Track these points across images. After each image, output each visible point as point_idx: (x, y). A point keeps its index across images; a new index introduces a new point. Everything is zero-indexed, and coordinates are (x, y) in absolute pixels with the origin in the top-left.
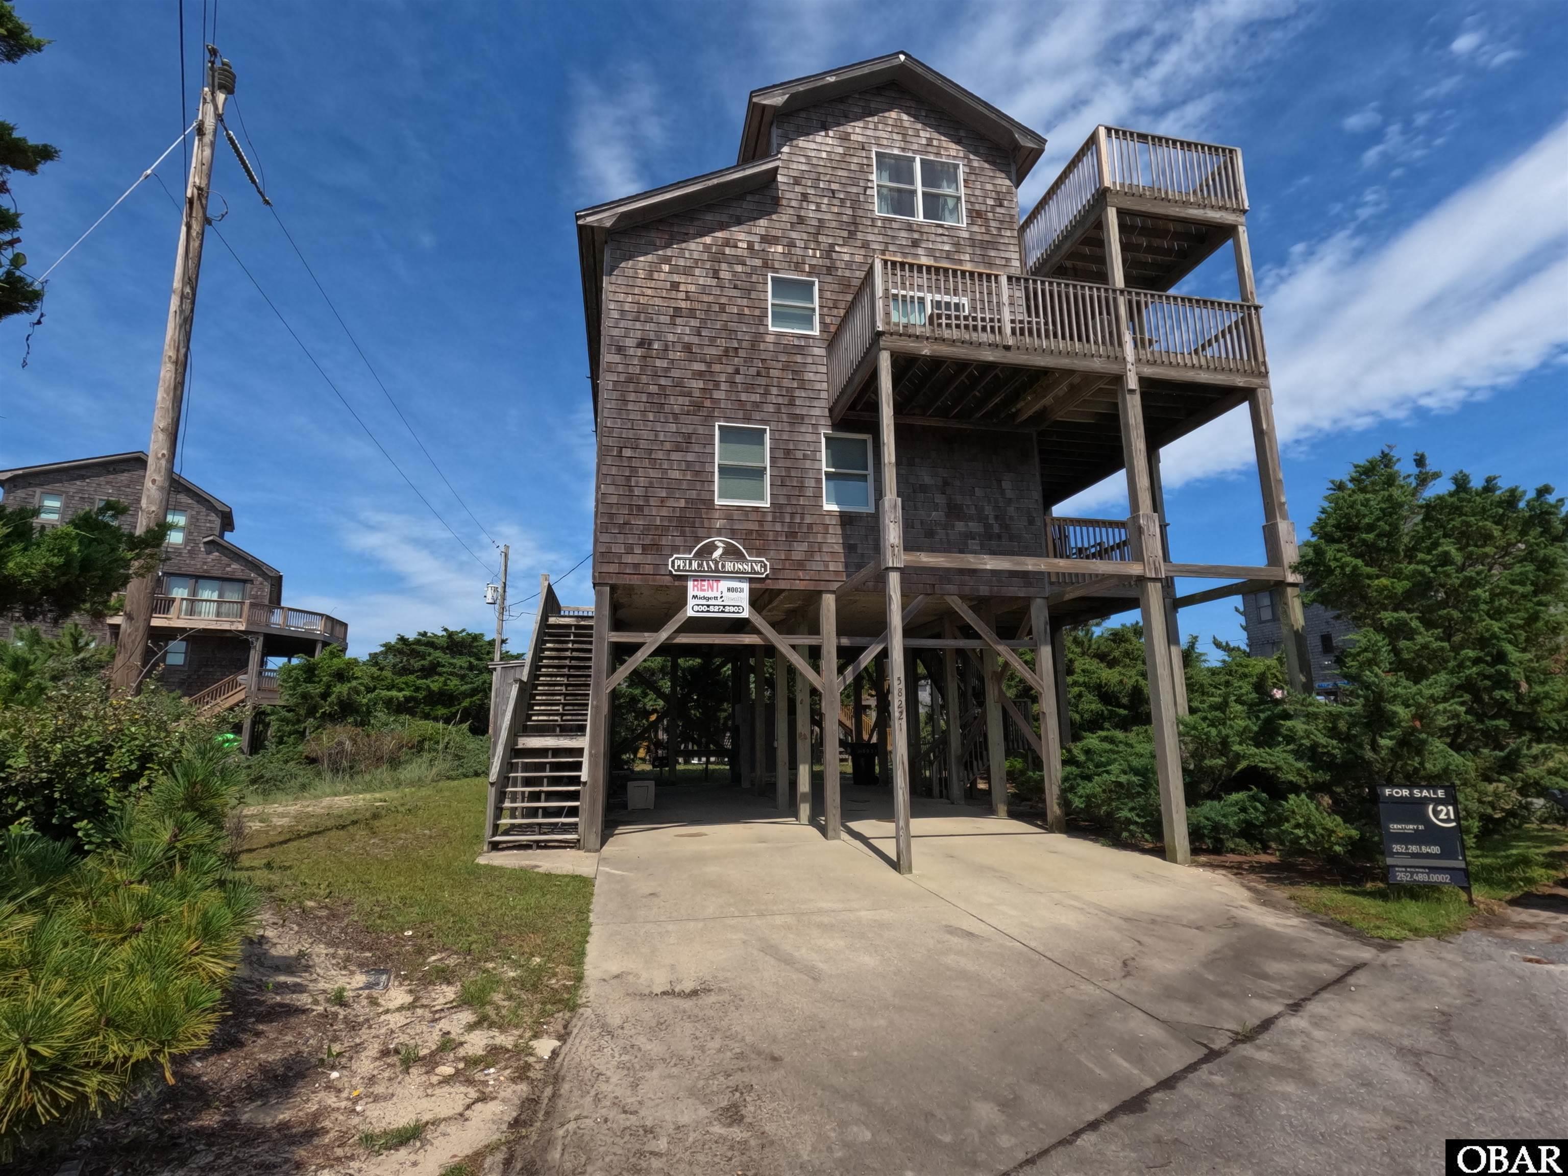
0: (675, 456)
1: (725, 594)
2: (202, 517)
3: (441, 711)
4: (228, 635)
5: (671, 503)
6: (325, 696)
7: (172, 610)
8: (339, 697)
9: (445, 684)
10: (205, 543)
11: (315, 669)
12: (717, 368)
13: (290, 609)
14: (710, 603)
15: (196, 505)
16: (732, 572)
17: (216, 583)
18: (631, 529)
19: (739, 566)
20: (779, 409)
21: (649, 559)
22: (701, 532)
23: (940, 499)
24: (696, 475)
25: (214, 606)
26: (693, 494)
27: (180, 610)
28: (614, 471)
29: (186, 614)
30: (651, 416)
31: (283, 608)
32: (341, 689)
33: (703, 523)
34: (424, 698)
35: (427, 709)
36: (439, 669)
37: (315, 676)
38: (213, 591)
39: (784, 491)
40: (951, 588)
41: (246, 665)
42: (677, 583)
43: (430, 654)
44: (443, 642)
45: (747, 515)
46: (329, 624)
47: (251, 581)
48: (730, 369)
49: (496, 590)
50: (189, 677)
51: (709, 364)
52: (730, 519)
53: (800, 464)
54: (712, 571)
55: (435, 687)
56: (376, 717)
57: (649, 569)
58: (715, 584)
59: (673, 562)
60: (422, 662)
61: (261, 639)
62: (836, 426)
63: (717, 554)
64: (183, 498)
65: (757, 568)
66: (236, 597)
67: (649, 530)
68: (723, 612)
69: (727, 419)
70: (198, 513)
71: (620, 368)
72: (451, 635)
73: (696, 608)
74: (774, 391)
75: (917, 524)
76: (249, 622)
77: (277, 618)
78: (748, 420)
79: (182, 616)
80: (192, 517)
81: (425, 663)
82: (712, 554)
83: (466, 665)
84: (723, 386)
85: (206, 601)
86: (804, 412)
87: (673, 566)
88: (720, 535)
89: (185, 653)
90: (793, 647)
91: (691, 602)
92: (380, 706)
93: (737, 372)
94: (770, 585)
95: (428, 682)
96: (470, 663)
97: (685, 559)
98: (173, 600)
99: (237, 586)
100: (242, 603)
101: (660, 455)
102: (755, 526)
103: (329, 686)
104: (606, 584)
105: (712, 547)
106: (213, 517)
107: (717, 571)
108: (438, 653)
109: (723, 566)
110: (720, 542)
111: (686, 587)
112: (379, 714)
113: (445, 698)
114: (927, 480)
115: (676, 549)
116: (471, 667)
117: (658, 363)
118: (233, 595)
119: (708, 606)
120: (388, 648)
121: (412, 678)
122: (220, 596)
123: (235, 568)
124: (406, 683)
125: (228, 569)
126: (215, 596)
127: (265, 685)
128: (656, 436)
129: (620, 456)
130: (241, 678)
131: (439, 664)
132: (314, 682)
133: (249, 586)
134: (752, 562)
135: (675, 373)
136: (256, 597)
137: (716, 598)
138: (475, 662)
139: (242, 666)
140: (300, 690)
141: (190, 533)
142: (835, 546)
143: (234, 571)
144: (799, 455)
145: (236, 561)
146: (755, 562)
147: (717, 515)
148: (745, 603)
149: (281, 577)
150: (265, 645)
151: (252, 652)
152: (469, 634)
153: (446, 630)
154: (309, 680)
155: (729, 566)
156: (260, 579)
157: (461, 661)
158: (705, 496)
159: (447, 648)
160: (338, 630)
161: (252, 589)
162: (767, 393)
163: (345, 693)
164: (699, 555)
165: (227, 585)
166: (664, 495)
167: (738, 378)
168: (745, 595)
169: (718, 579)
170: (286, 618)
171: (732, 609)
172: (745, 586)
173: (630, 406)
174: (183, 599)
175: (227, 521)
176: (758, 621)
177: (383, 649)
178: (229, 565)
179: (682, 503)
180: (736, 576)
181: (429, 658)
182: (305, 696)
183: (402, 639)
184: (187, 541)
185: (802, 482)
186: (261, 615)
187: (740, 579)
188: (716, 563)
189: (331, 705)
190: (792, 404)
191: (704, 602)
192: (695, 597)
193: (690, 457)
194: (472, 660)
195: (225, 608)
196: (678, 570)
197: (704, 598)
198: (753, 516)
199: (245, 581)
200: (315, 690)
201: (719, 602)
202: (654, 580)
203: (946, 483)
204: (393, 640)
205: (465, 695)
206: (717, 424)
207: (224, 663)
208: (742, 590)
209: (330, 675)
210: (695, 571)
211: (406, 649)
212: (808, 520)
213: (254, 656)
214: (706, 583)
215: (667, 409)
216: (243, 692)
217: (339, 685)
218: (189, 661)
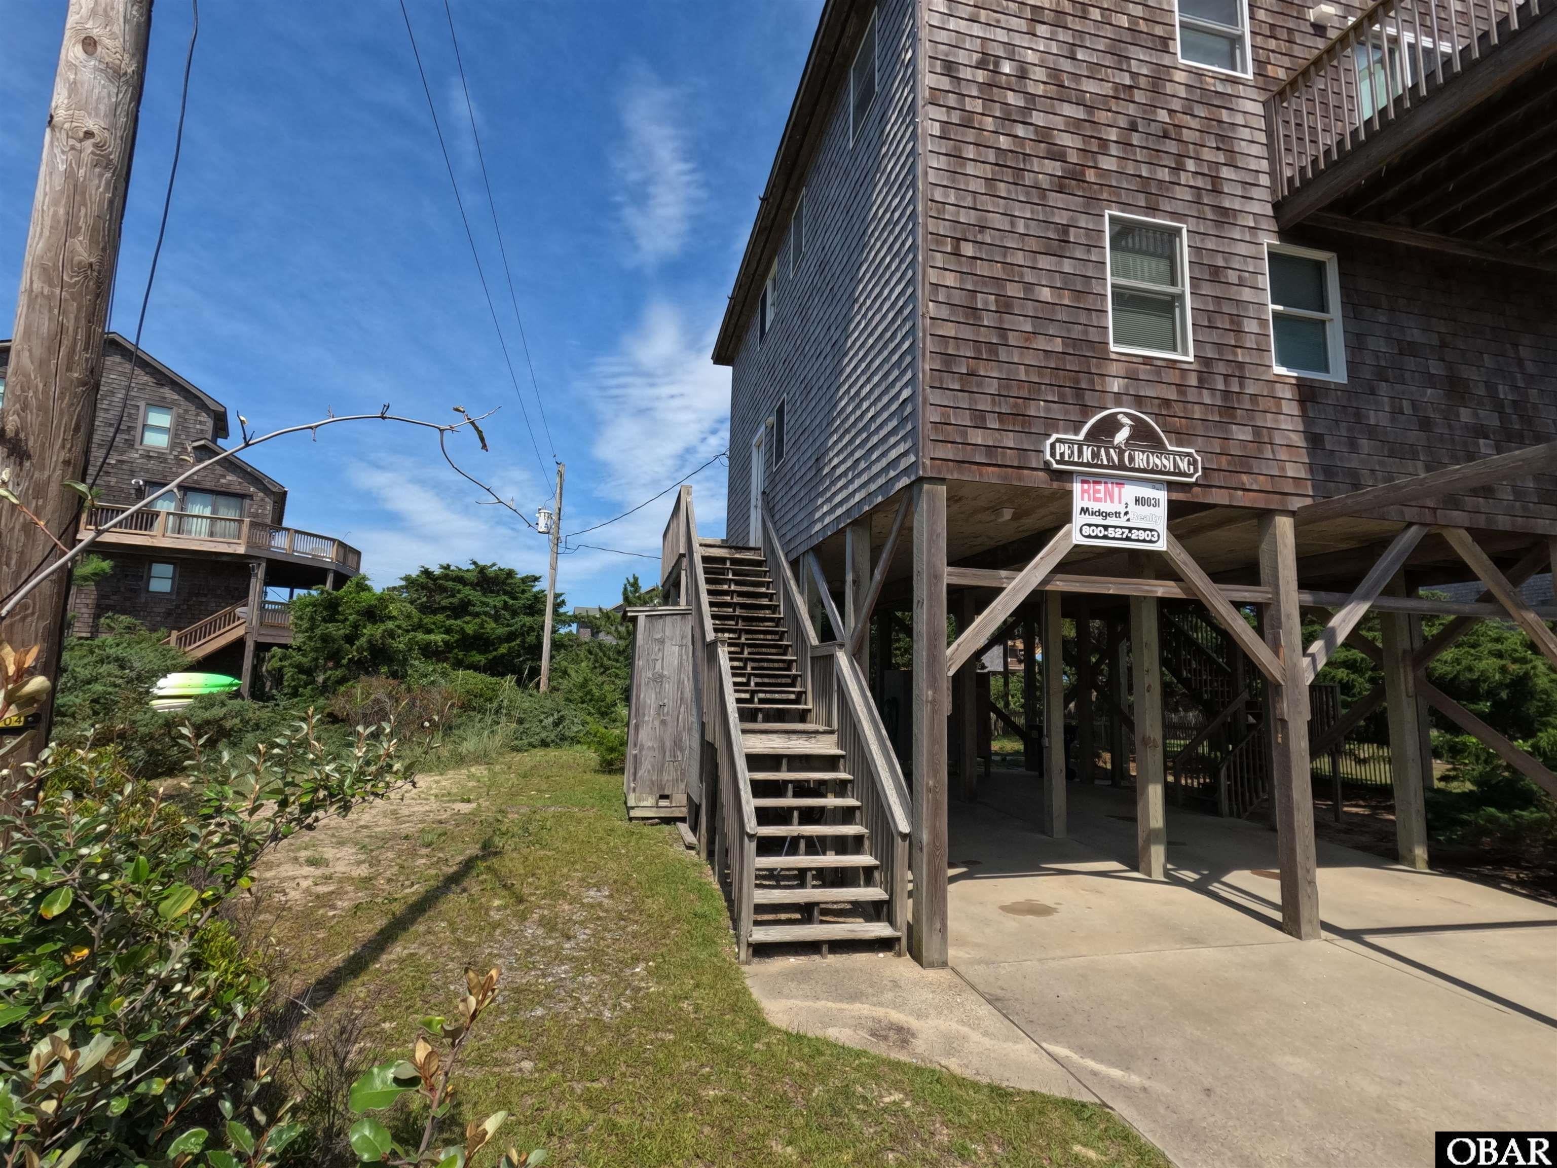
0: (1044, 262)
1: (1132, 508)
2: (191, 417)
3: (479, 658)
4: (225, 559)
5: (1041, 343)
6: (350, 639)
7: (156, 524)
8: (369, 641)
9: (482, 626)
10: (194, 448)
11: (338, 605)
12: (1102, 117)
13: (297, 532)
14: (1109, 521)
15: (182, 401)
16: (1144, 471)
17: (209, 498)
18: (979, 385)
19: (1155, 461)
20: (1199, 196)
21: (1009, 441)
22: (1090, 399)
23: (1436, 368)
24: (1078, 300)
25: (206, 523)
26: (1076, 332)
27: (166, 528)
28: (950, 280)
29: (173, 532)
30: (1002, 189)
31: (288, 530)
32: (370, 631)
33: (1092, 382)
34: (456, 641)
35: (461, 655)
36: (471, 608)
37: (338, 613)
38: (206, 506)
39: (1215, 337)
40: (1457, 516)
41: (246, 595)
42: (1055, 485)
43: (459, 591)
44: (472, 577)
45: (1159, 374)
46: (341, 551)
47: (250, 497)
48: (1123, 122)
49: (550, 516)
50: (178, 607)
51: (1090, 108)
52: (1132, 377)
53: (1233, 292)
54: (1113, 467)
55: (470, 629)
56: (412, 666)
57: (1011, 458)
58: (1116, 490)
59: (1053, 446)
60: (451, 600)
61: (264, 565)
62: (1284, 234)
63: (1121, 436)
64: (169, 393)
65: (1183, 465)
66: (232, 514)
67: (1008, 388)
68: (1128, 539)
69: (1124, 206)
70: (186, 411)
71: (952, 100)
72: (482, 570)
73: (1087, 531)
74: (1191, 165)
75: (1406, 406)
76: (249, 545)
77: (280, 542)
78: (1152, 209)
79: (169, 534)
80: (179, 416)
81: (455, 600)
82: (1113, 436)
83: (499, 605)
84: (1114, 150)
85: (197, 517)
86: (1237, 204)
87: (1053, 454)
88: (1119, 404)
89: (173, 578)
90: (1238, 605)
91: (1078, 519)
92: (416, 652)
93: (1133, 128)
94: (1199, 496)
95: (459, 622)
96: (505, 602)
97: (1071, 442)
98: (157, 514)
99: (233, 501)
100: (240, 522)
101: (1019, 258)
102: (1171, 394)
103: (356, 626)
104: (942, 480)
105: (1109, 426)
106: (204, 417)
107: (1122, 467)
108: (467, 591)
109: (1132, 459)
110: (1124, 413)
111: (1070, 493)
112: (417, 663)
113: (480, 642)
114: (1415, 335)
115: (1051, 424)
116: (506, 606)
117: (1012, 98)
118: (228, 511)
119: (1106, 528)
120: (410, 582)
121: (440, 617)
122: (213, 512)
123: (231, 479)
124: (434, 623)
125: (223, 481)
126: (207, 512)
127: (268, 619)
128: (1013, 224)
129: (956, 254)
130: (239, 610)
131: (470, 603)
132: (337, 621)
133: (247, 502)
134: (1175, 453)
135: (1038, 118)
136: (256, 515)
137: (1117, 514)
138: (511, 602)
139: (241, 596)
140: (318, 632)
141: (176, 435)
142: (1293, 435)
143: (230, 484)
144: (1232, 277)
145: (233, 472)
146: (1180, 454)
147: (1114, 369)
148: (1161, 526)
149: (285, 493)
150: (267, 573)
151: (253, 580)
152: (501, 570)
153: (475, 563)
154: (331, 619)
155: (1140, 460)
156: (261, 494)
157: (496, 601)
158: (1093, 335)
159: (477, 584)
160: (351, 558)
161: (251, 505)
162: (1179, 168)
163: (378, 636)
164: (1092, 436)
165: (221, 500)
166: (1029, 328)
167: (1136, 139)
168: (1162, 511)
169: (1121, 481)
170: (292, 541)
171: (1142, 535)
172: (1162, 496)
173: (970, 169)
174: (169, 514)
175: (221, 426)
176: (1183, 560)
177: (403, 583)
178: (224, 476)
179: (1057, 345)
180: (1149, 476)
181: (459, 596)
182: (326, 639)
183: (427, 573)
184: (173, 445)
185: (1239, 324)
186: (261, 536)
187: (1154, 483)
188: (1121, 454)
189: (360, 650)
190: (1216, 191)
191: (1099, 520)
192: (1084, 511)
193: (1067, 266)
194: (506, 598)
195: (220, 525)
196: (1061, 461)
197: (1100, 513)
198: (1172, 376)
199: (242, 496)
200: (336, 630)
201: (1122, 522)
202: (1020, 479)
203: (1443, 345)
204: (414, 573)
205: (501, 640)
206: (1107, 212)
207: (219, 592)
208: (1156, 504)
209: (358, 613)
210: (1088, 465)
211: (431, 584)
212: (1251, 389)
213: (256, 584)
214: (1101, 487)
215: (1028, 179)
216: (243, 626)
217: (369, 626)
218: (177, 588)
